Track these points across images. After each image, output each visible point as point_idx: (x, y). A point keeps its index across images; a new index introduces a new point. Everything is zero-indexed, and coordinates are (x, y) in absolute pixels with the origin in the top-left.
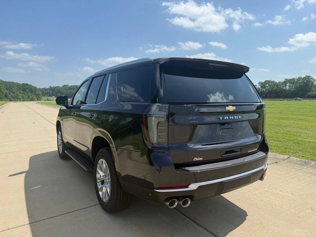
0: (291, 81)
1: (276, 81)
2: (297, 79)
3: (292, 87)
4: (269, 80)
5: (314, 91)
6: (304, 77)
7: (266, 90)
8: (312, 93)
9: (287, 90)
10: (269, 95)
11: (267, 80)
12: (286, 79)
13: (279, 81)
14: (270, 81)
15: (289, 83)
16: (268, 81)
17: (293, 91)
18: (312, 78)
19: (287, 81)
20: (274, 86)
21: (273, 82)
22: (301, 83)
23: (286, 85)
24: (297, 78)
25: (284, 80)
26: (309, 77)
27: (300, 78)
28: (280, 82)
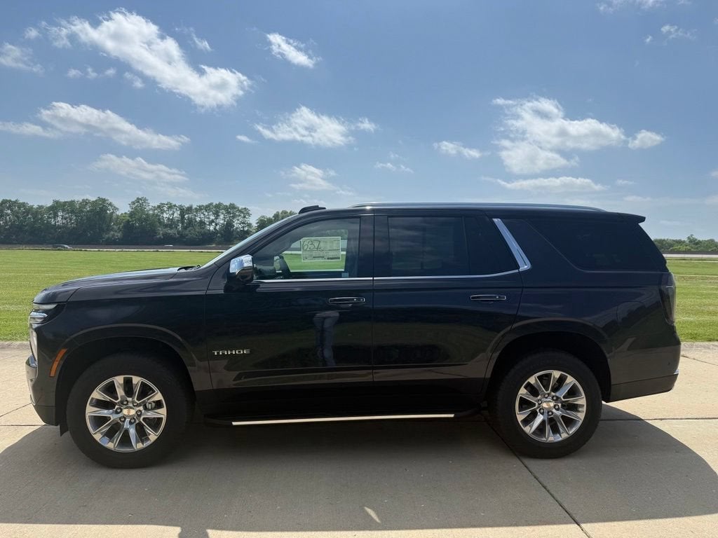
0: (68, 207)
1: (30, 204)
2: (80, 203)
3: (71, 220)
4: (13, 200)
5: (116, 231)
6: (94, 200)
7: (6, 223)
8: (113, 235)
9: (59, 227)
10: (14, 237)
11: (8, 199)
12: (57, 202)
13: (40, 205)
14: (16, 202)
15: (63, 211)
16: (10, 201)
17: (74, 228)
18: (110, 204)
19: (56, 207)
20: (28, 215)
21: (24, 205)
22: (88, 211)
23: (56, 216)
24: (81, 200)
25: (49, 204)
26: (104, 200)
27: (85, 202)
28: (41, 207)
